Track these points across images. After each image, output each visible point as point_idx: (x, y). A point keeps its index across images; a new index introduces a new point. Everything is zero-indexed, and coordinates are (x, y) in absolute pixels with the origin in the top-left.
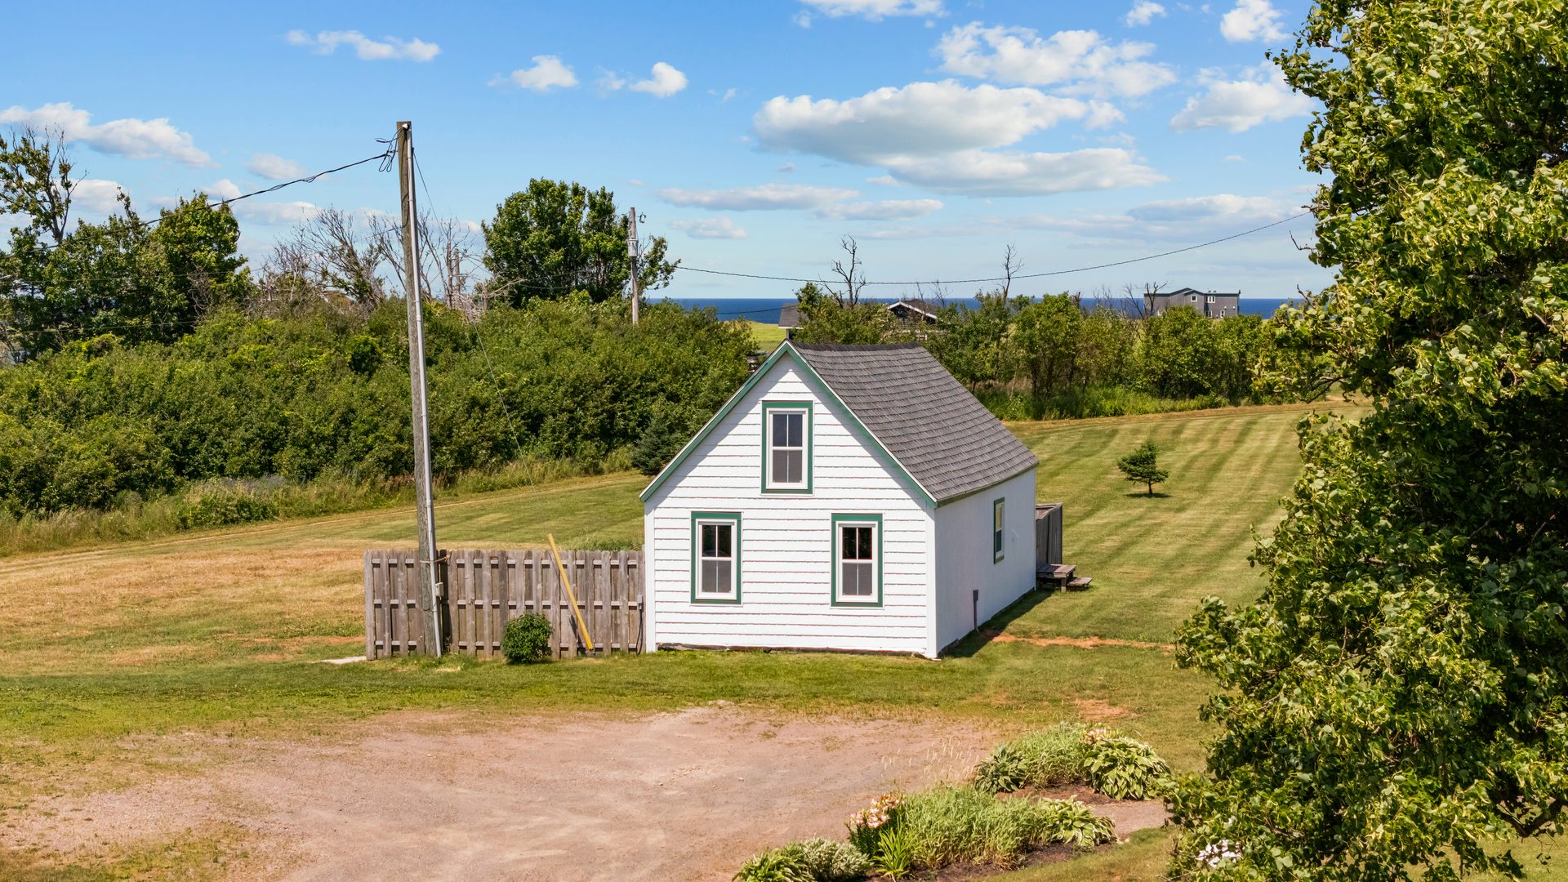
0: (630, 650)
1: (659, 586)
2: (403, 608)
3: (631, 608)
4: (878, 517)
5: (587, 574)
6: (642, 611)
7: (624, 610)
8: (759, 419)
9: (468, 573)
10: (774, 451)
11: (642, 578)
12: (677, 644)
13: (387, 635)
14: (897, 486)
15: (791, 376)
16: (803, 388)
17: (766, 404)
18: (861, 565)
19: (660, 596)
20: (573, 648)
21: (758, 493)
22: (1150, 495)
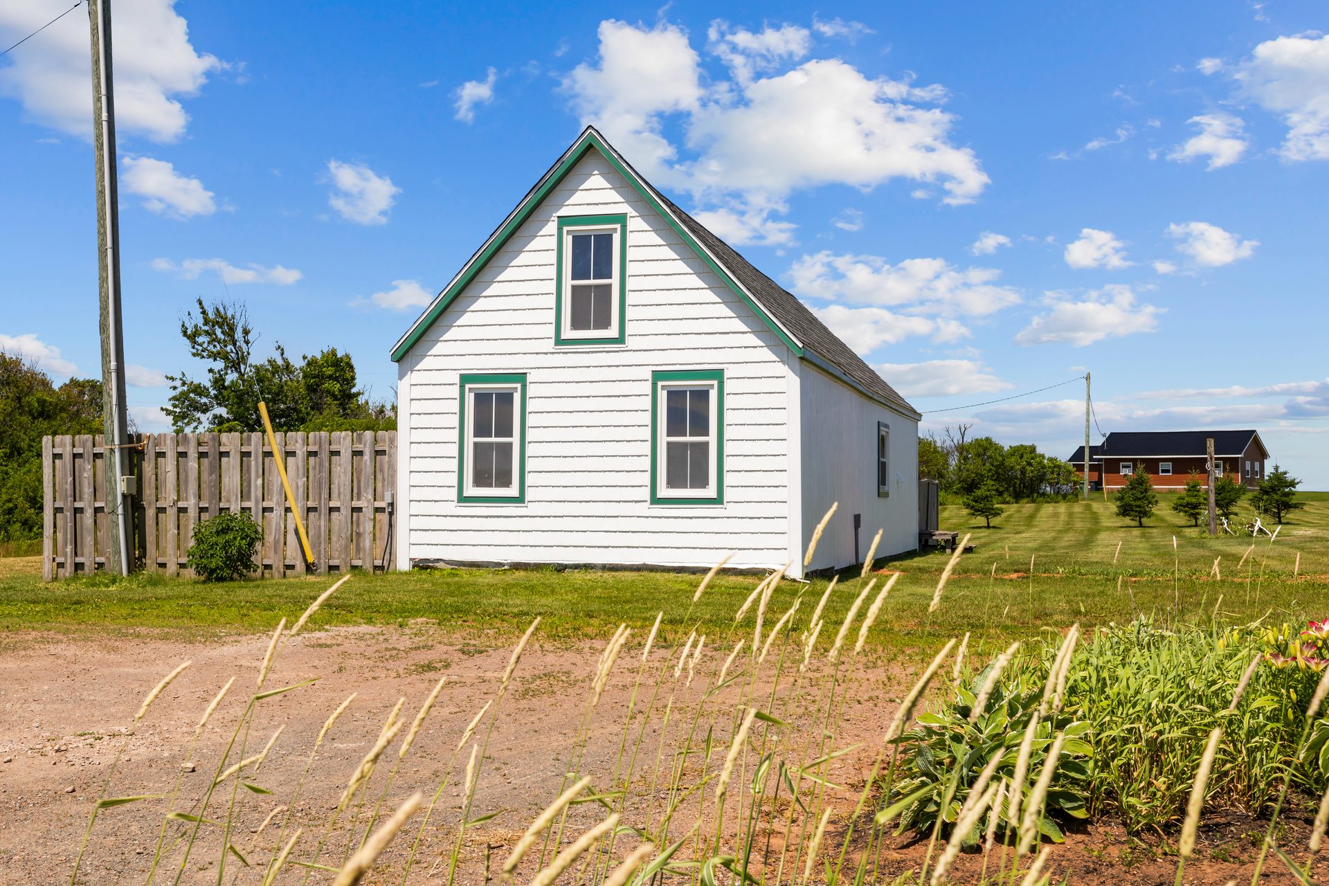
0: (375, 568)
1: (417, 479)
2: (89, 513)
3: (377, 510)
4: (718, 374)
5: (321, 464)
6: (391, 514)
7: (368, 513)
8: (552, 243)
9: (169, 464)
10: (574, 287)
11: (393, 468)
12: (438, 560)
13: (69, 549)
14: (745, 328)
15: (596, 180)
16: (614, 196)
17: (563, 221)
18: (693, 445)
19: (417, 494)
20: (300, 566)
21: (550, 345)
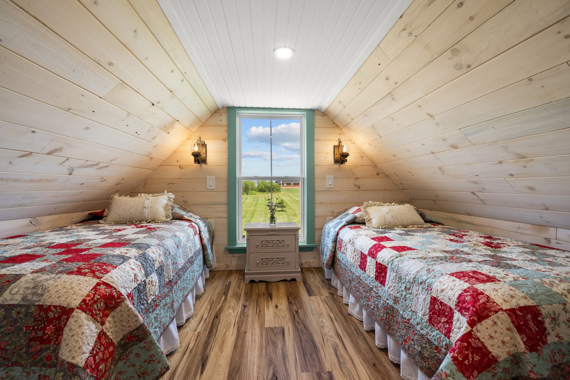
22: (282, 211)
